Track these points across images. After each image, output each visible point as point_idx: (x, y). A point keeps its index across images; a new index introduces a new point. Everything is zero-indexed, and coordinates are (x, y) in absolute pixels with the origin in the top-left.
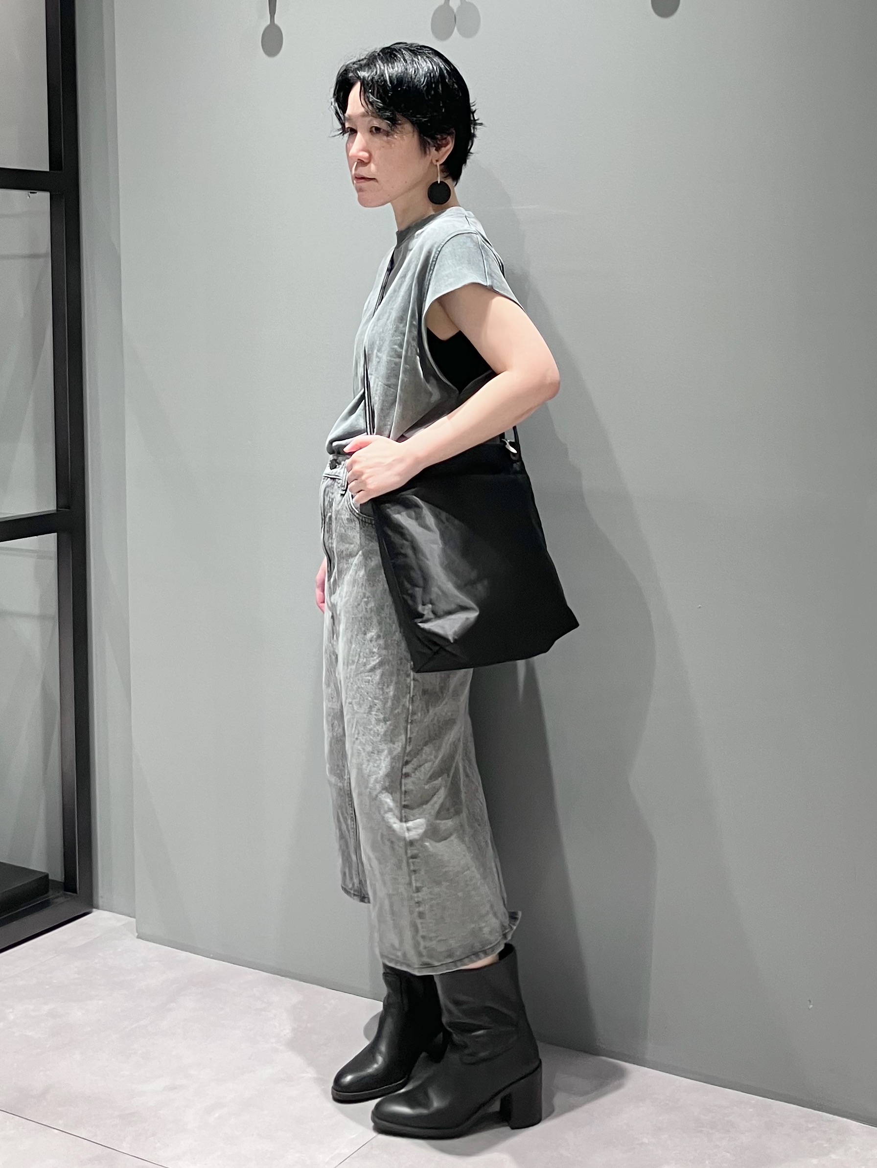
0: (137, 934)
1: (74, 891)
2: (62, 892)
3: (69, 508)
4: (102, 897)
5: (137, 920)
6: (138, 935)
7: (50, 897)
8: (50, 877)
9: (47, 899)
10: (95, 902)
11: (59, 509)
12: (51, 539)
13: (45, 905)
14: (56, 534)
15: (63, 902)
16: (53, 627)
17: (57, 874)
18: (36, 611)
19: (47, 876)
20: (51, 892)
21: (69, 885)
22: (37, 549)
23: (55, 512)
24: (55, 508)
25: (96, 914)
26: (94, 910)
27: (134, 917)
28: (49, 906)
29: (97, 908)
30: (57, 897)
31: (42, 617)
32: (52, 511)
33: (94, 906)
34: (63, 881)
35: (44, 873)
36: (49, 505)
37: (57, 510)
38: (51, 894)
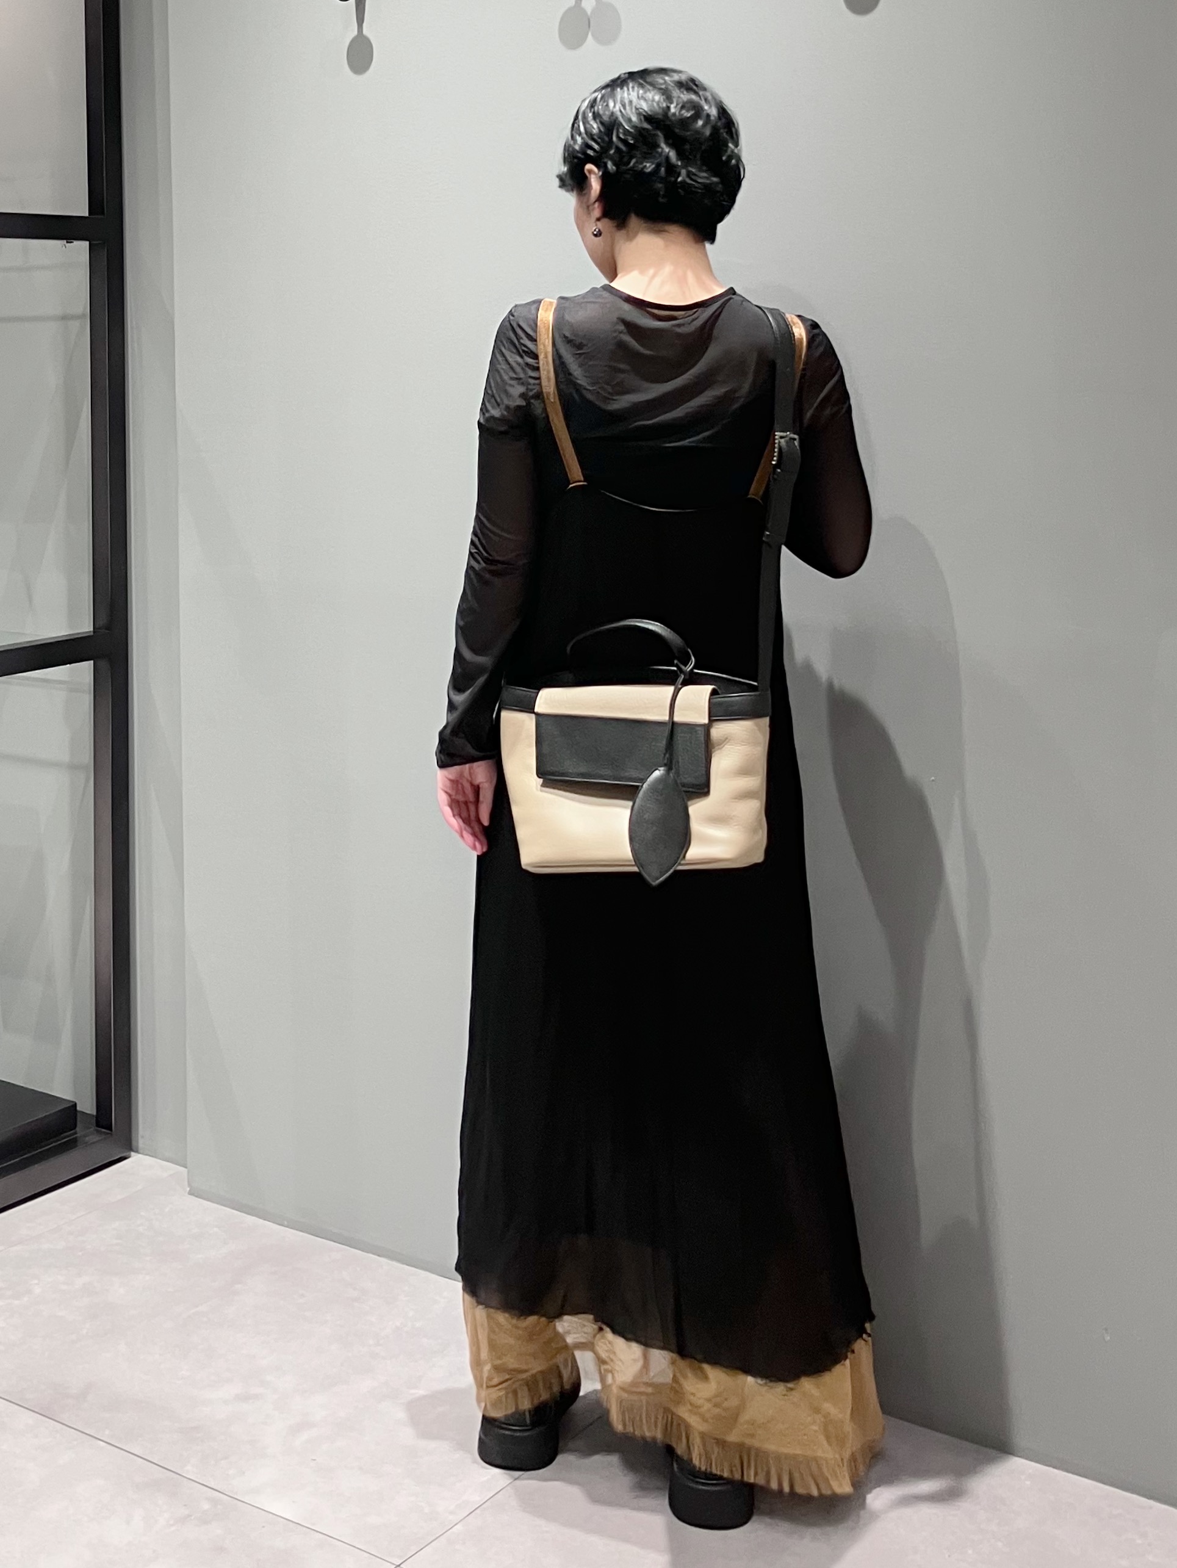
0: (188, 1189)
1: (109, 1128)
2: (93, 1128)
3: (106, 629)
4: (142, 1137)
5: (188, 1172)
6: (190, 1190)
7: (78, 1135)
8: (78, 1108)
9: (75, 1136)
10: (134, 1143)
11: (95, 630)
12: (87, 666)
13: (72, 1144)
14: (92, 662)
15: (94, 1143)
16: (86, 782)
17: (87, 1105)
18: (65, 757)
19: (76, 1104)
20: (78, 1129)
21: (103, 1120)
22: (67, 679)
23: (92, 634)
24: (92, 629)
25: (135, 1160)
26: (133, 1154)
27: (186, 1168)
28: (76, 1146)
29: (137, 1151)
30: (85, 1136)
31: (73, 767)
32: (90, 631)
33: (134, 1148)
34: (94, 1113)
35: (72, 1102)
36: (85, 627)
37: (94, 632)
38: (80, 1130)
